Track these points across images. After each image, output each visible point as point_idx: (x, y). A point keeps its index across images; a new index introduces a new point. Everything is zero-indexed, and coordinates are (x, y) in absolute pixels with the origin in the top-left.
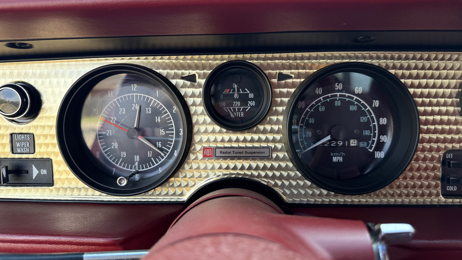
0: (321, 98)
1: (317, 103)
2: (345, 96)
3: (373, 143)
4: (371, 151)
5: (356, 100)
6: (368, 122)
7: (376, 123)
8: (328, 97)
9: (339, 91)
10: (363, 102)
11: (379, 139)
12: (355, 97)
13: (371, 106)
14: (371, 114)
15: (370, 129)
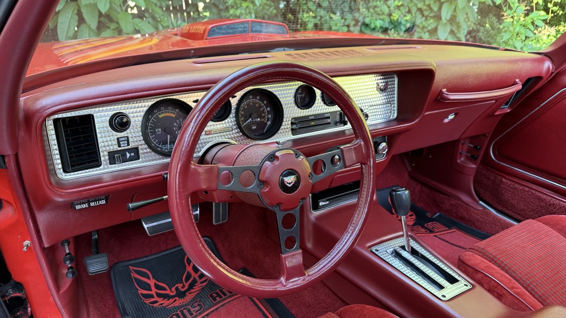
0: (245, 103)
1: (244, 105)
2: (253, 101)
3: (266, 119)
4: (266, 122)
5: (258, 102)
6: (263, 110)
7: (266, 110)
8: (247, 102)
9: (251, 99)
10: (260, 102)
11: (268, 117)
12: (257, 101)
13: (263, 104)
14: (264, 107)
15: (264, 113)
